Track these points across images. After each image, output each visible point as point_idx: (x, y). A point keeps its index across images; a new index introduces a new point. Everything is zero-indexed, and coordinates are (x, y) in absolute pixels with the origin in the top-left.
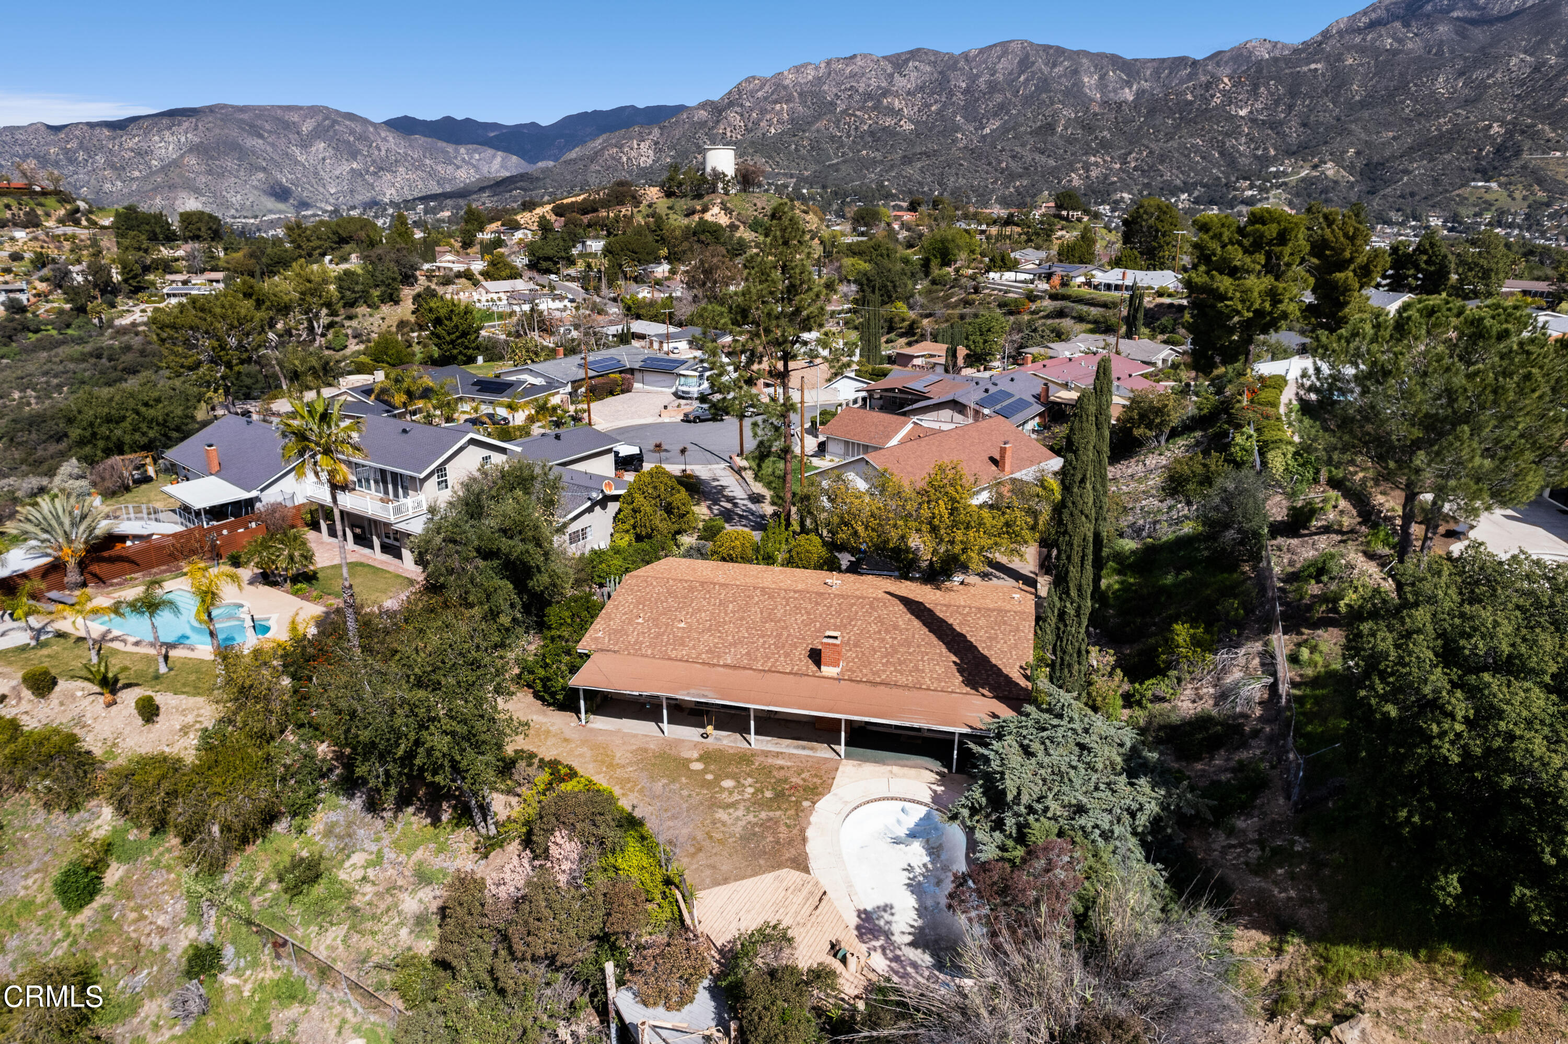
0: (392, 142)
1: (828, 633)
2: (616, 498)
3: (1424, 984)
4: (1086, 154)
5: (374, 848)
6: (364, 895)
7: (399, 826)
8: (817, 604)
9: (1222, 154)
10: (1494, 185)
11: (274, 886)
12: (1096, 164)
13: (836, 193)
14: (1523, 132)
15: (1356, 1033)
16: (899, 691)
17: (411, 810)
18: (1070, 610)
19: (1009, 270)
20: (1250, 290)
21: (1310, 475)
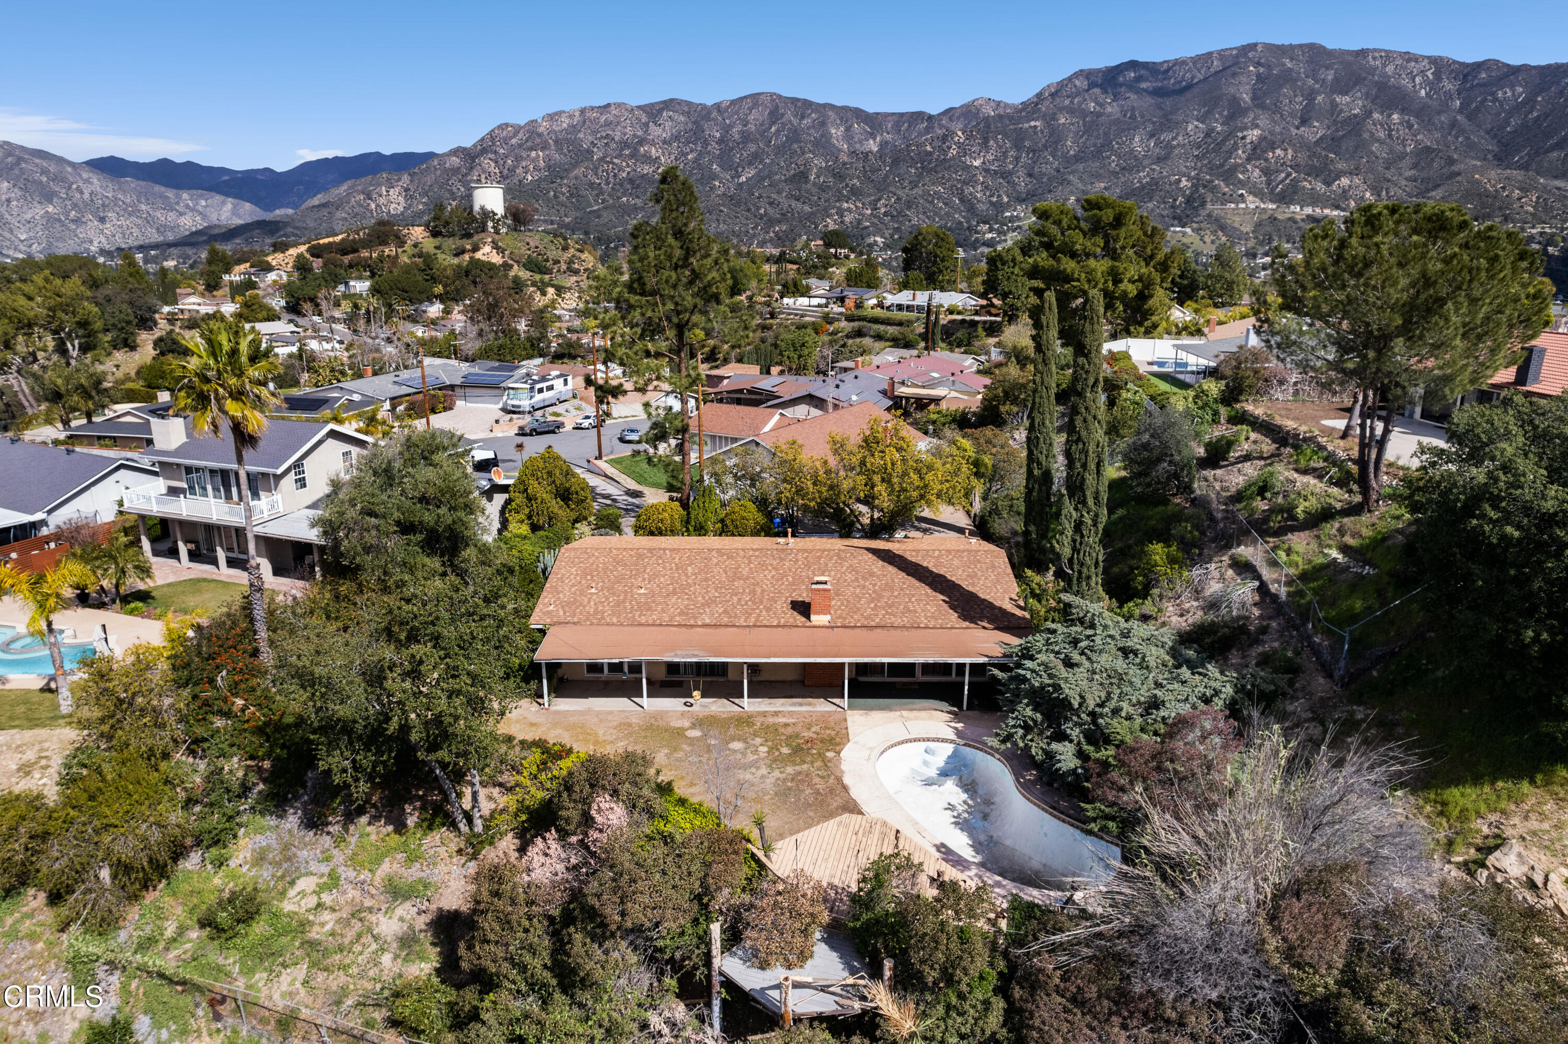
0: (96, 183)
1: (817, 579)
2: (504, 489)
3: (1549, 806)
4: (838, 200)
5: (325, 869)
6: (323, 925)
7: (353, 840)
8: (782, 559)
9: (961, 200)
10: (1188, 230)
11: (194, 934)
12: (849, 210)
13: (599, 239)
14: (1205, 186)
15: (1513, 858)
16: (898, 633)
17: (364, 820)
18: (1088, 520)
19: (802, 295)
20: (1093, 270)
21: (1209, 417)
